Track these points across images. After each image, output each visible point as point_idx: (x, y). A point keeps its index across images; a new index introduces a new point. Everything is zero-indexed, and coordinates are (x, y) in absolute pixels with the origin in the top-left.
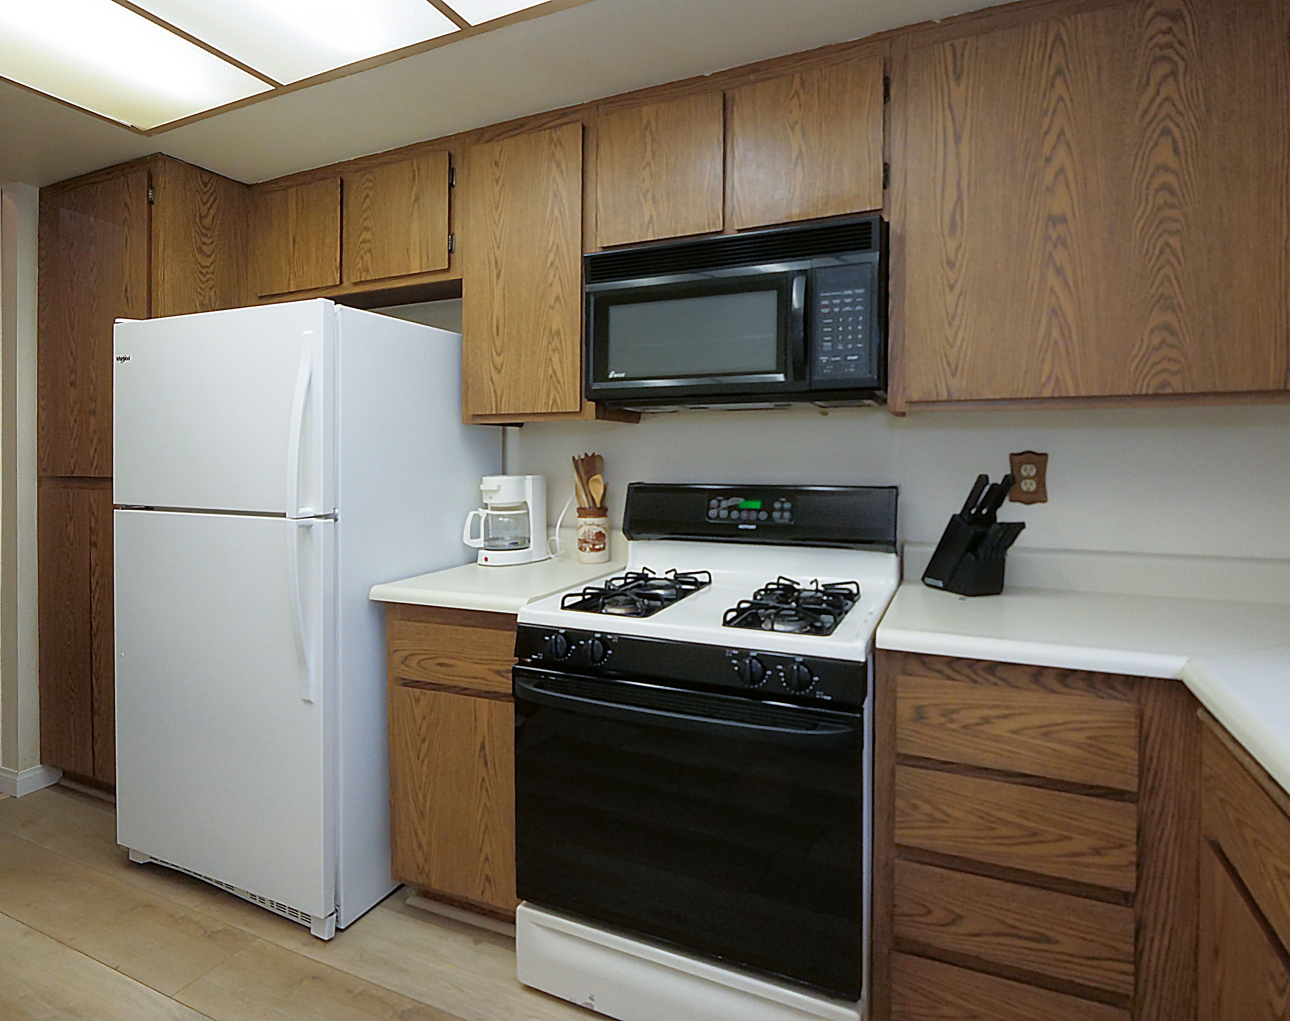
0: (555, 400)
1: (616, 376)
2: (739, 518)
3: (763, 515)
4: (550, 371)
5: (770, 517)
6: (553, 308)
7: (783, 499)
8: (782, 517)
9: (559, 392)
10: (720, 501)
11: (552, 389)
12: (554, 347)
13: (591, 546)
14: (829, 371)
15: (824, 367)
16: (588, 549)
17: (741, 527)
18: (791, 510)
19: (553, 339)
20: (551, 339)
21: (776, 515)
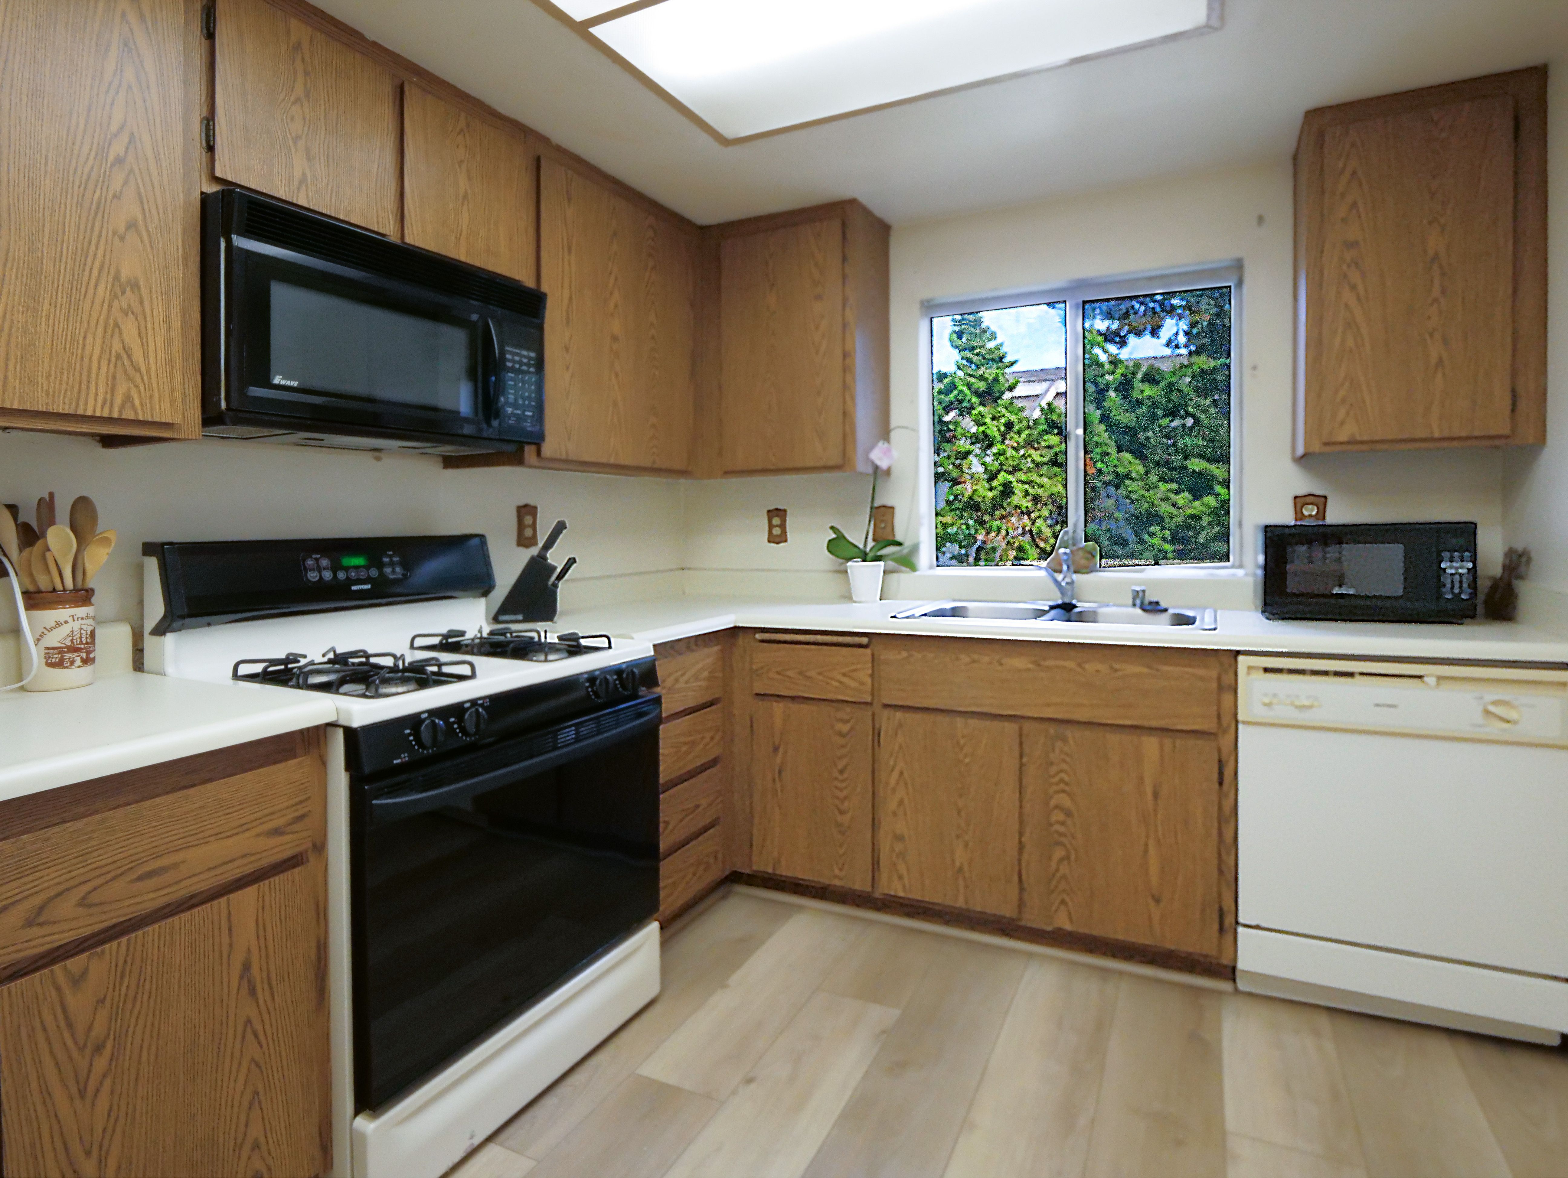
0: (128, 398)
1: (283, 382)
2: (347, 577)
3: (374, 573)
4: (117, 346)
5: (382, 574)
6: (122, 239)
7: (391, 553)
8: (394, 572)
9: (136, 386)
10: (317, 560)
11: (120, 375)
12: (125, 306)
13: (84, 655)
14: (513, 422)
15: (509, 418)
16: (78, 662)
17: (354, 588)
18: (400, 563)
19: (123, 293)
20: (118, 290)
21: (388, 570)
